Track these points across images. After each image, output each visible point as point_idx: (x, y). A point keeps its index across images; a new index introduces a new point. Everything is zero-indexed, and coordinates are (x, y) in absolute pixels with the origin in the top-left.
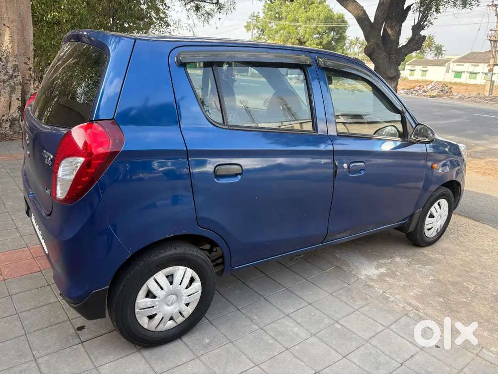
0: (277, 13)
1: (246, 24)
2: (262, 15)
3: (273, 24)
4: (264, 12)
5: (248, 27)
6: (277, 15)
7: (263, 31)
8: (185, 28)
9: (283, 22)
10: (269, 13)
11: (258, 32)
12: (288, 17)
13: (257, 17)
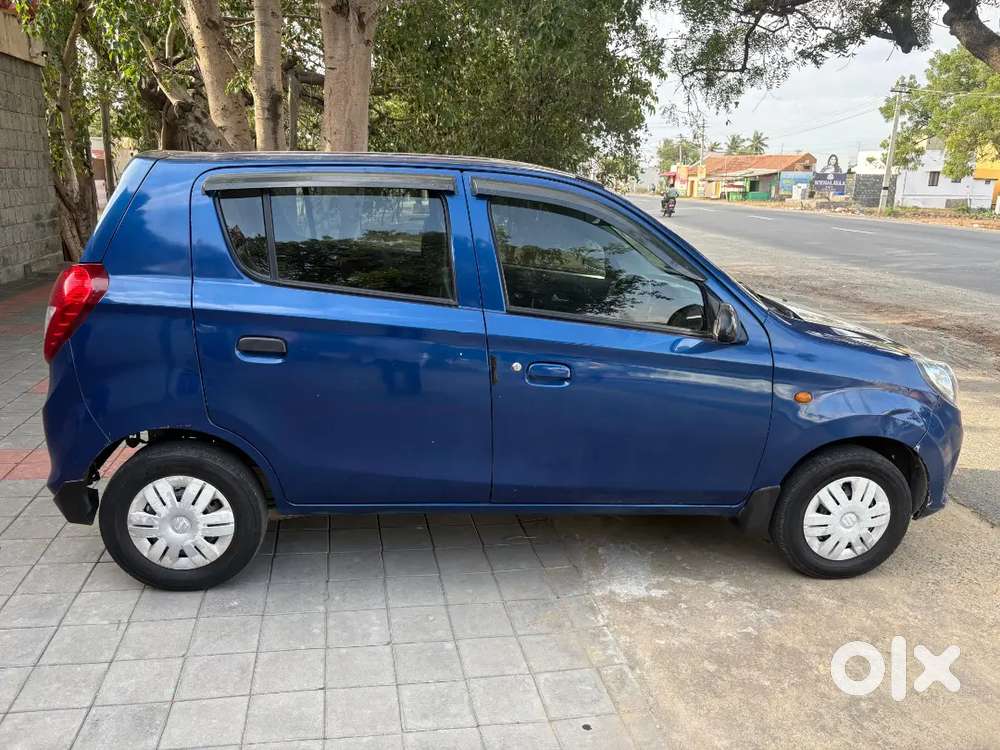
0: (963, 74)
1: (883, 105)
2: (923, 82)
3: (952, 99)
4: (930, 77)
5: (887, 112)
6: (964, 80)
7: (925, 115)
8: (681, 121)
9: (975, 93)
10: (944, 76)
11: (910, 119)
12: (989, 82)
13: (911, 86)
